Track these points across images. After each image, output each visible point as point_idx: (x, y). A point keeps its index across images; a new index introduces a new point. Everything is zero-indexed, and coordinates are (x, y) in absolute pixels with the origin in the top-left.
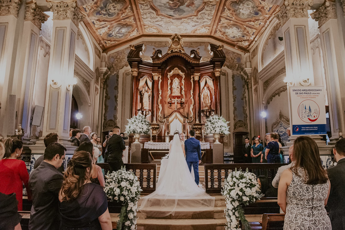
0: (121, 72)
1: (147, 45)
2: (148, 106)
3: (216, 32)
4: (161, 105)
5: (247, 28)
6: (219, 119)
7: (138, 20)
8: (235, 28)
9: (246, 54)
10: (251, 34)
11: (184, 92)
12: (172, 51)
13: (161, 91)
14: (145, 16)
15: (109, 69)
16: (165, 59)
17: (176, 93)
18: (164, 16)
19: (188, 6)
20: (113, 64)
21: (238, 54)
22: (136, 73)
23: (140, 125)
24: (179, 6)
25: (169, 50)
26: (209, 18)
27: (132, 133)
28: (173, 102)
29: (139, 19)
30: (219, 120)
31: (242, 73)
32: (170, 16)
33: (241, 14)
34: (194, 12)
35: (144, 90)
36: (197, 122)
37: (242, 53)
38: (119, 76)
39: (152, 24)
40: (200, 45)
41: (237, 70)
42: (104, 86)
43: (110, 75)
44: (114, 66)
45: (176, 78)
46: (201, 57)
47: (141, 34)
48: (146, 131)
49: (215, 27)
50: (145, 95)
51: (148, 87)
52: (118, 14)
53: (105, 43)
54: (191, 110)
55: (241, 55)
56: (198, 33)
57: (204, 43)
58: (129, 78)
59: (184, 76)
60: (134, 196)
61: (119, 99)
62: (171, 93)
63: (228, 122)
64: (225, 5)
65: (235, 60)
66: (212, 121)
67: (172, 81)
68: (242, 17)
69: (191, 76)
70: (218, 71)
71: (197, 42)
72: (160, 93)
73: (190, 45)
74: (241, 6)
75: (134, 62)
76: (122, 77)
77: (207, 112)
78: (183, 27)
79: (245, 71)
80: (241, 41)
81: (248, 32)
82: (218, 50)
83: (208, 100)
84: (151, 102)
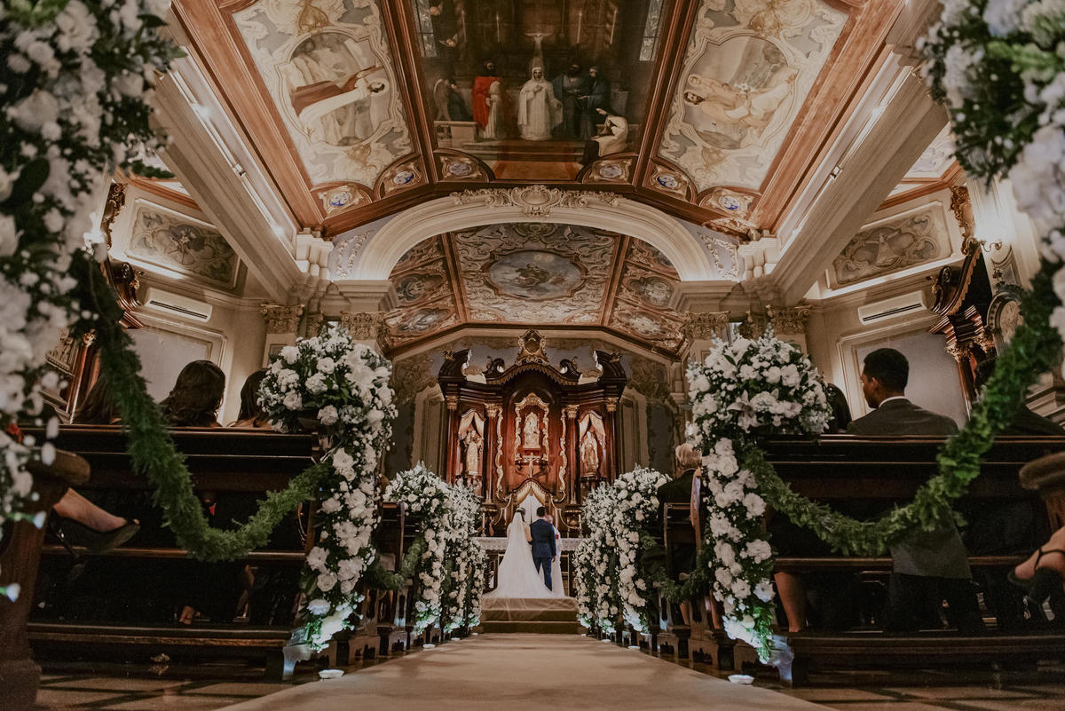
0: (421, 397)
1: (474, 343)
2: (476, 469)
3: (611, 321)
4: (501, 467)
5: (667, 320)
7: (458, 302)
8: (645, 318)
9: (674, 363)
11: (547, 441)
12: (524, 362)
13: (502, 439)
14: (473, 296)
15: (396, 391)
16: (511, 376)
17: (532, 443)
18: (510, 296)
19: (554, 283)
20: (404, 382)
21: (658, 363)
22: (455, 405)
24: (537, 284)
25: (518, 360)
26: (595, 300)
28: (525, 461)
29: (462, 300)
31: (667, 402)
32: (521, 297)
33: (651, 299)
34: (565, 291)
35: (468, 438)
36: (573, 502)
37: (667, 362)
38: (416, 407)
39: (486, 308)
40: (582, 345)
41: (657, 395)
43: (398, 403)
44: (406, 386)
45: (532, 413)
46: (580, 374)
47: (463, 322)
49: (608, 313)
50: (470, 446)
51: (477, 432)
52: (425, 295)
53: (393, 341)
54: (561, 477)
55: (664, 365)
56: (576, 322)
57: (589, 339)
58: (436, 410)
59: (547, 410)
60: (481, 562)
61: (416, 455)
62: (522, 443)
64: (620, 282)
65: (652, 376)
67: (523, 419)
68: (654, 303)
69: (561, 410)
70: (612, 402)
71: (574, 339)
72: (500, 442)
73: (562, 344)
74: (649, 288)
75: (451, 383)
76: (422, 408)
77: (590, 482)
78: (546, 313)
79: (672, 398)
80: (662, 340)
81: (670, 326)
82: (611, 361)
83: (594, 458)
84: (481, 462)
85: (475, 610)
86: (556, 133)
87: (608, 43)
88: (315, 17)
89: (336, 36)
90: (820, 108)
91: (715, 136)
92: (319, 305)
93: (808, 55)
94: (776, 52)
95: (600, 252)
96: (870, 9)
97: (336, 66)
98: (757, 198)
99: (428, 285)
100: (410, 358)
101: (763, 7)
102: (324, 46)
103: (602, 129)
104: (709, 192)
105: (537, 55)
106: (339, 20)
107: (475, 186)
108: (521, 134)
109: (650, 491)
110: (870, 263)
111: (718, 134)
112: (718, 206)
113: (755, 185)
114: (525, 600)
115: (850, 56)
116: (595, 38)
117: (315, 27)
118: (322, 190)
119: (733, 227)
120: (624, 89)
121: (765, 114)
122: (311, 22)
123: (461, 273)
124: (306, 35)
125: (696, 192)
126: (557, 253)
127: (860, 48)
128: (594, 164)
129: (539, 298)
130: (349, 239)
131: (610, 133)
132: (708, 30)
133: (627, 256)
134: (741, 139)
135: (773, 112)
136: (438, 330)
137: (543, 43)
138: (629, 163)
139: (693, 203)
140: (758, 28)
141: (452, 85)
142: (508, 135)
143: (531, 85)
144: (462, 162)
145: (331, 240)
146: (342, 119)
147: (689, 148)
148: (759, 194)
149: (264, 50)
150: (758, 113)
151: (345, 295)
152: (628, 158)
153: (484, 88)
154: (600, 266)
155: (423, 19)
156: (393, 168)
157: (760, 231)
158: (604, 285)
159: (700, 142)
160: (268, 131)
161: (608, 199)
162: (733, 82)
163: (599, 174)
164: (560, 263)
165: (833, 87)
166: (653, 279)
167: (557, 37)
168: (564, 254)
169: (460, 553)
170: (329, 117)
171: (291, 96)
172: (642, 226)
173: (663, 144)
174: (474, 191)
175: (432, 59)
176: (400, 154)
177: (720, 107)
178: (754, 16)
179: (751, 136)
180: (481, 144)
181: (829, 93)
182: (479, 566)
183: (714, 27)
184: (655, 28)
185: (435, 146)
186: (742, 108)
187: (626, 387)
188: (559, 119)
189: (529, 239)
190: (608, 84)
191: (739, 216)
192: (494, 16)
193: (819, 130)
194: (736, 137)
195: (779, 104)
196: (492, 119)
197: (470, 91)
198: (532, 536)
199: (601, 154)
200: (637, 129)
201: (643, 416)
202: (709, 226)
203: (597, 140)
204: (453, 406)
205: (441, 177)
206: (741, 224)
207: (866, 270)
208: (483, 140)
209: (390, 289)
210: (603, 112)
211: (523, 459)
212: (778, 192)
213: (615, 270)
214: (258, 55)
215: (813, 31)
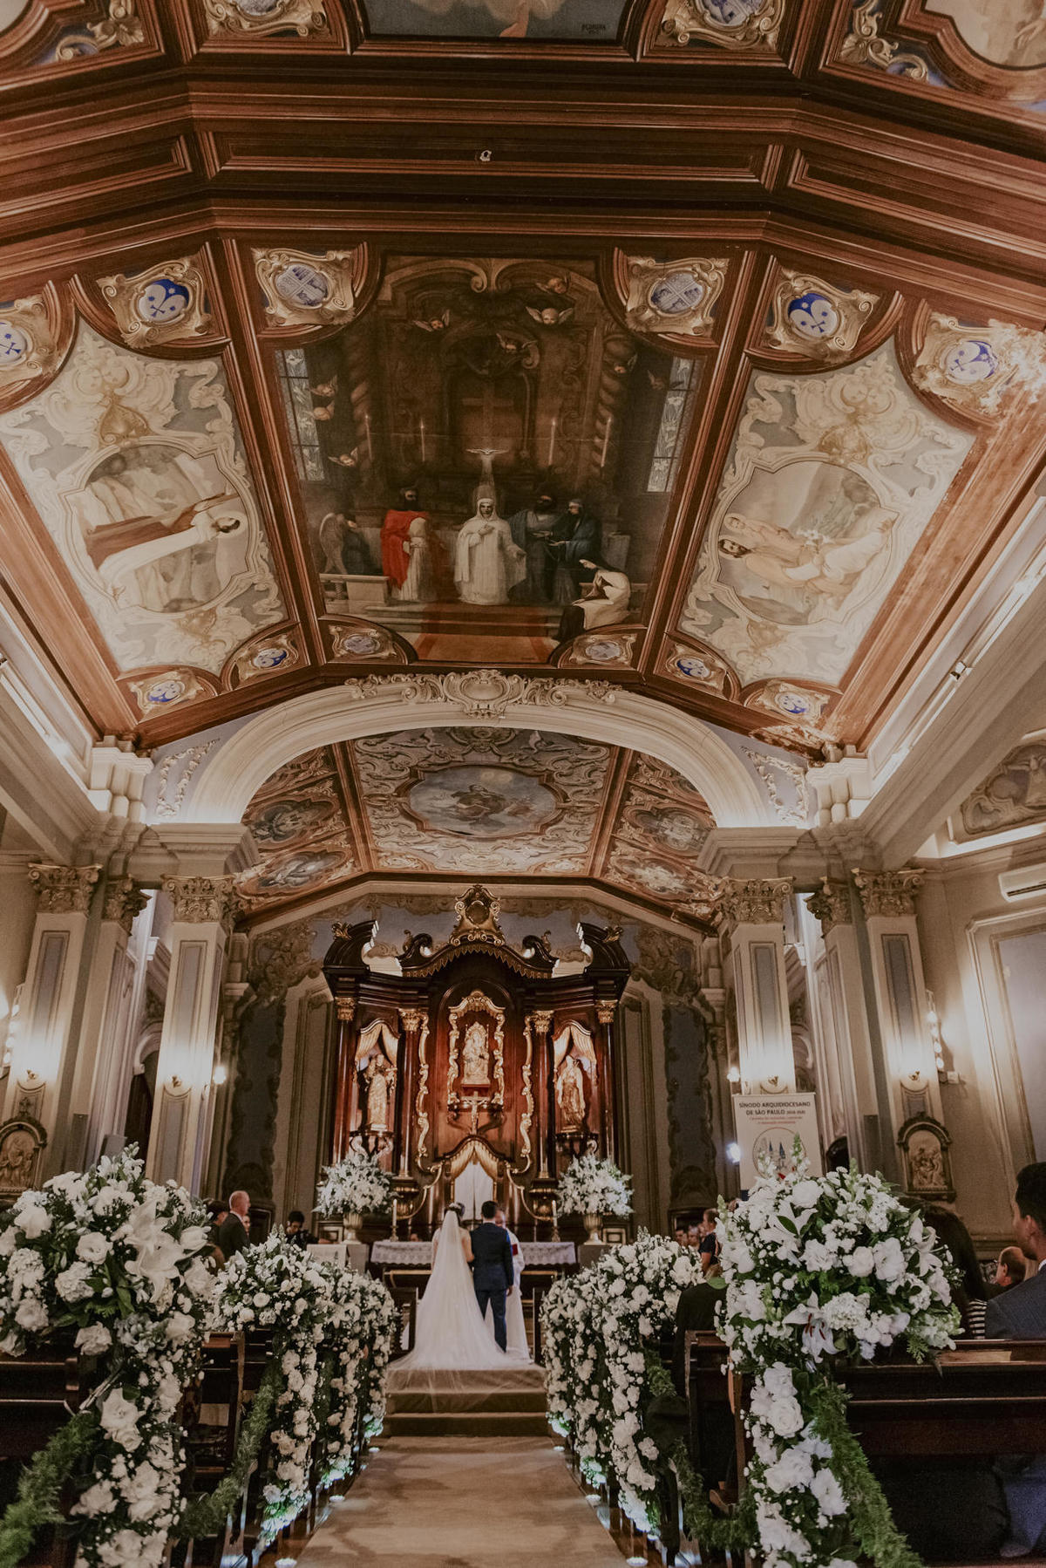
0: (296, 993)
1: (383, 907)
2: (384, 1119)
3: (605, 871)
4: (426, 1114)
5: (695, 873)
6: (599, 1167)
7: (358, 840)
8: (659, 868)
9: (707, 939)
10: (711, 888)
11: (501, 1070)
12: (464, 941)
13: (427, 1066)
14: (382, 832)
15: (254, 985)
16: (443, 963)
17: (476, 1074)
18: (442, 833)
19: (514, 814)
20: (269, 970)
21: (680, 938)
22: (350, 1011)
23: (364, 1186)
24: (486, 814)
25: (455, 936)
26: (581, 839)
27: (340, 1210)
28: (465, 1106)
30: (599, 1172)
31: (696, 1003)
32: (460, 834)
33: (669, 840)
34: (531, 826)
35: (372, 1068)
36: (544, 1175)
37: (695, 937)
38: (287, 1011)
39: (403, 850)
40: (558, 909)
41: (680, 993)
42: (234, 1046)
43: (256, 1004)
44: (271, 976)
45: (477, 1025)
46: (555, 959)
47: (366, 870)
48: (381, 1206)
49: (601, 859)
50: (374, 1082)
51: (386, 1057)
52: (303, 832)
53: (248, 901)
54: (523, 1131)
55: (691, 942)
56: (550, 871)
57: (570, 900)
58: (320, 1014)
59: (501, 1018)
61: (284, 1092)
62: (461, 1073)
63: (626, 1178)
64: (620, 814)
65: (673, 959)
66: (580, 1175)
67: (462, 1034)
68: (675, 846)
69: (524, 1020)
70: (607, 1008)
71: (546, 899)
72: (425, 1073)
73: (525, 908)
74: (665, 823)
75: (344, 976)
76: (296, 1013)
77: (572, 1141)
78: (500, 858)
79: (704, 996)
80: (687, 902)
81: (699, 881)
82: (606, 941)
83: (578, 1102)
84: (393, 1106)
85: (374, 1407)
86: (516, 595)
87: (598, 465)
88: (126, 422)
89: (161, 450)
90: (933, 570)
91: (770, 606)
92: (126, 863)
93: (912, 493)
94: (863, 486)
95: (588, 768)
96: (1009, 430)
97: (160, 495)
98: (835, 698)
99: (308, 816)
100: (278, 929)
101: (841, 419)
102: (141, 465)
103: (590, 590)
104: (760, 685)
105: (485, 481)
106: (166, 426)
107: (386, 670)
108: (459, 595)
109: (662, 1284)
110: (1017, 800)
111: (772, 601)
112: (775, 708)
113: (833, 678)
114: (461, 1372)
115: (979, 496)
116: (577, 458)
117: (126, 436)
118: (136, 679)
119: (798, 739)
120: (622, 532)
121: (846, 576)
122: (121, 430)
123: (362, 798)
124: (112, 449)
125: (739, 685)
126: (515, 769)
127: (995, 484)
128: (577, 639)
129: (490, 835)
130: (179, 753)
131: (602, 595)
132: (754, 452)
133: (629, 776)
134: (808, 612)
135: (858, 574)
136: (326, 883)
137: (494, 464)
138: (632, 639)
139: (735, 702)
140: (834, 450)
141: (350, 523)
142: (439, 595)
143: (475, 524)
144: (366, 635)
145: (149, 756)
146: (171, 573)
147: (727, 621)
148: (839, 692)
149: (42, 472)
150: (835, 572)
151: (169, 848)
152: (630, 632)
153: (400, 527)
154: (587, 789)
155: (302, 425)
156: (253, 644)
157: (841, 746)
158: (594, 816)
159: (745, 614)
160: (46, 592)
161: (599, 692)
162: (795, 527)
163: (584, 654)
164: (521, 785)
165: (953, 540)
166: (672, 810)
167: (517, 455)
168: (529, 771)
169: (346, 1345)
170: (148, 570)
171: (86, 540)
172: (654, 736)
173: (687, 613)
174: (385, 677)
175: (316, 483)
176: (264, 623)
177: (776, 563)
178: (827, 433)
179: (824, 606)
180: (395, 609)
181: (947, 548)
182: (383, 1330)
183: (765, 446)
184: (672, 444)
185: (321, 610)
186: (810, 564)
187: (630, 979)
188: (521, 572)
189: (473, 749)
190: (598, 526)
191: (808, 723)
192: (416, 422)
193: (931, 602)
194: (801, 608)
195: (868, 563)
196: (413, 574)
197: (378, 531)
198: (474, 1251)
199: (587, 625)
200: (645, 590)
201: (658, 1025)
202: (760, 737)
203: (581, 605)
204: (347, 1014)
205: (330, 655)
206: (810, 735)
207: (1011, 813)
208: (399, 603)
209: (245, 838)
210: (590, 565)
211: (461, 1103)
212: (868, 691)
213: (611, 795)
214: (34, 480)
215: (920, 458)
